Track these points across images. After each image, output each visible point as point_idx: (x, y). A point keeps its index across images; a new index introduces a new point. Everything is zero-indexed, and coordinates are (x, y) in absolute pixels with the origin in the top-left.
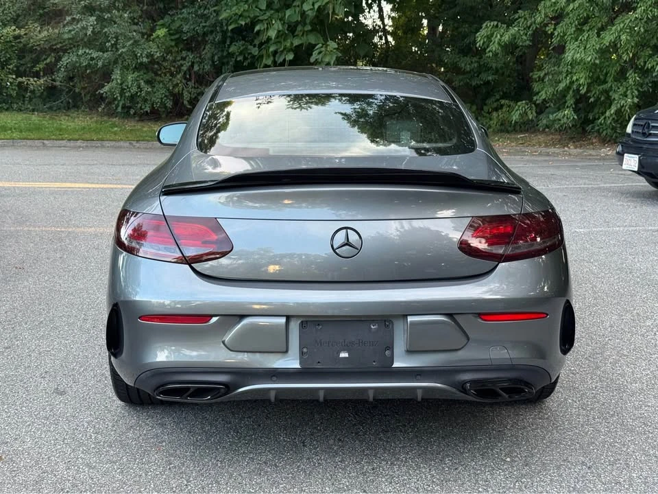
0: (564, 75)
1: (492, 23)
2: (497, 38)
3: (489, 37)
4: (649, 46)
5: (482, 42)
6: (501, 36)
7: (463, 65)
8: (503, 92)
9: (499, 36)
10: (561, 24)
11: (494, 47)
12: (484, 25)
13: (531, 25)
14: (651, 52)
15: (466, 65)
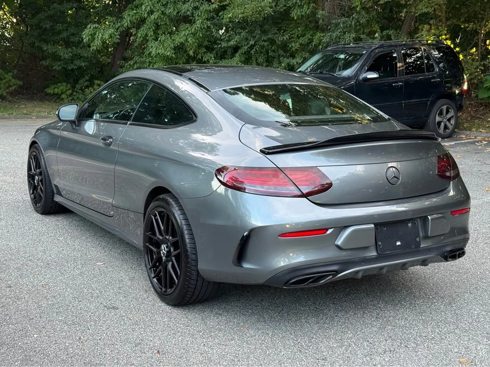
0: (148, 64)
1: (94, 26)
2: (99, 36)
3: (93, 36)
4: (203, 47)
5: (87, 38)
6: (102, 35)
7: (62, 54)
8: (91, 75)
9: (100, 35)
10: (142, 29)
11: (97, 43)
12: (89, 26)
13: (119, 27)
14: (205, 50)
15: (64, 54)
